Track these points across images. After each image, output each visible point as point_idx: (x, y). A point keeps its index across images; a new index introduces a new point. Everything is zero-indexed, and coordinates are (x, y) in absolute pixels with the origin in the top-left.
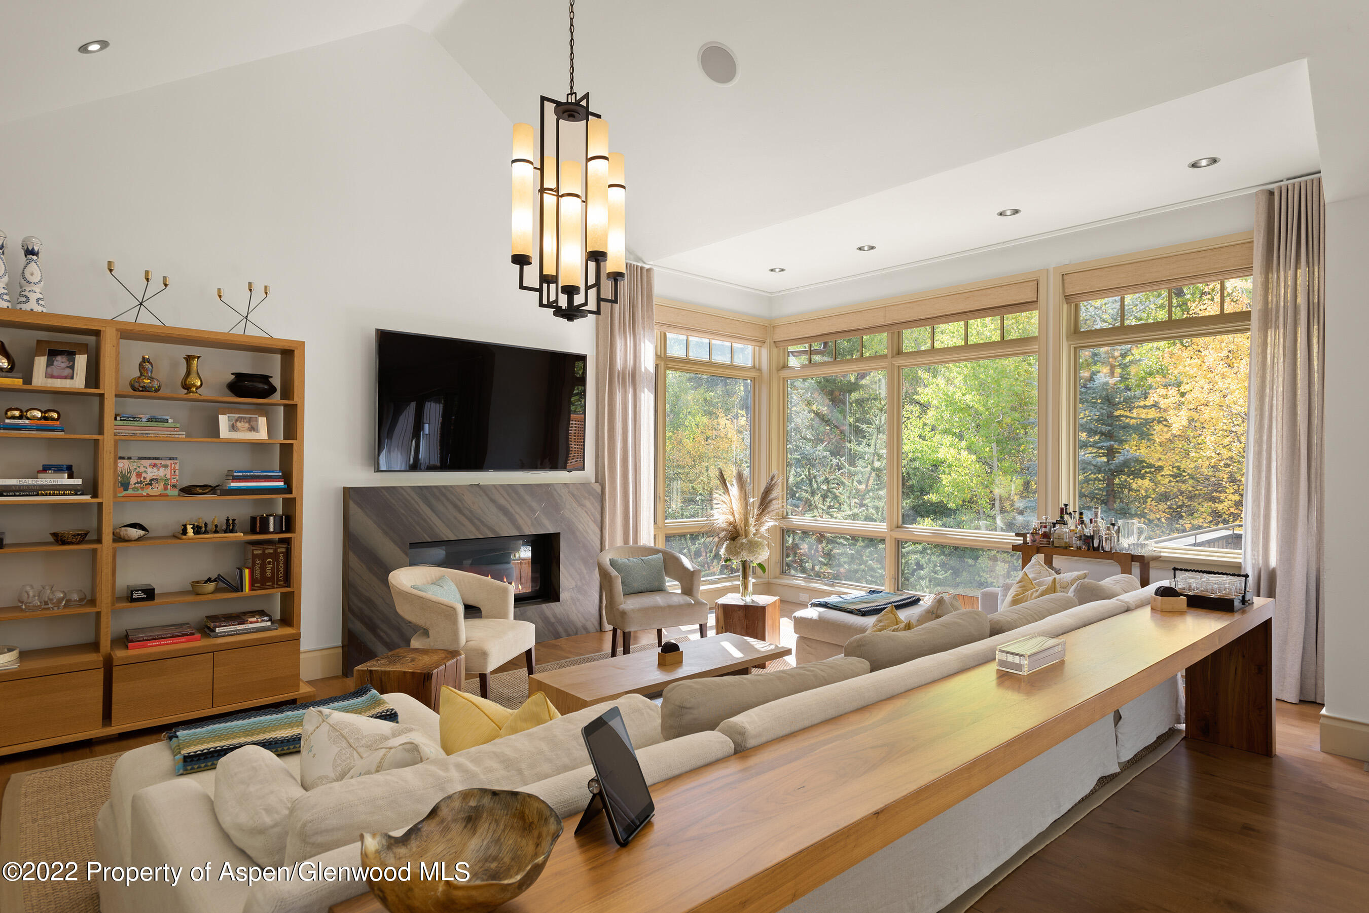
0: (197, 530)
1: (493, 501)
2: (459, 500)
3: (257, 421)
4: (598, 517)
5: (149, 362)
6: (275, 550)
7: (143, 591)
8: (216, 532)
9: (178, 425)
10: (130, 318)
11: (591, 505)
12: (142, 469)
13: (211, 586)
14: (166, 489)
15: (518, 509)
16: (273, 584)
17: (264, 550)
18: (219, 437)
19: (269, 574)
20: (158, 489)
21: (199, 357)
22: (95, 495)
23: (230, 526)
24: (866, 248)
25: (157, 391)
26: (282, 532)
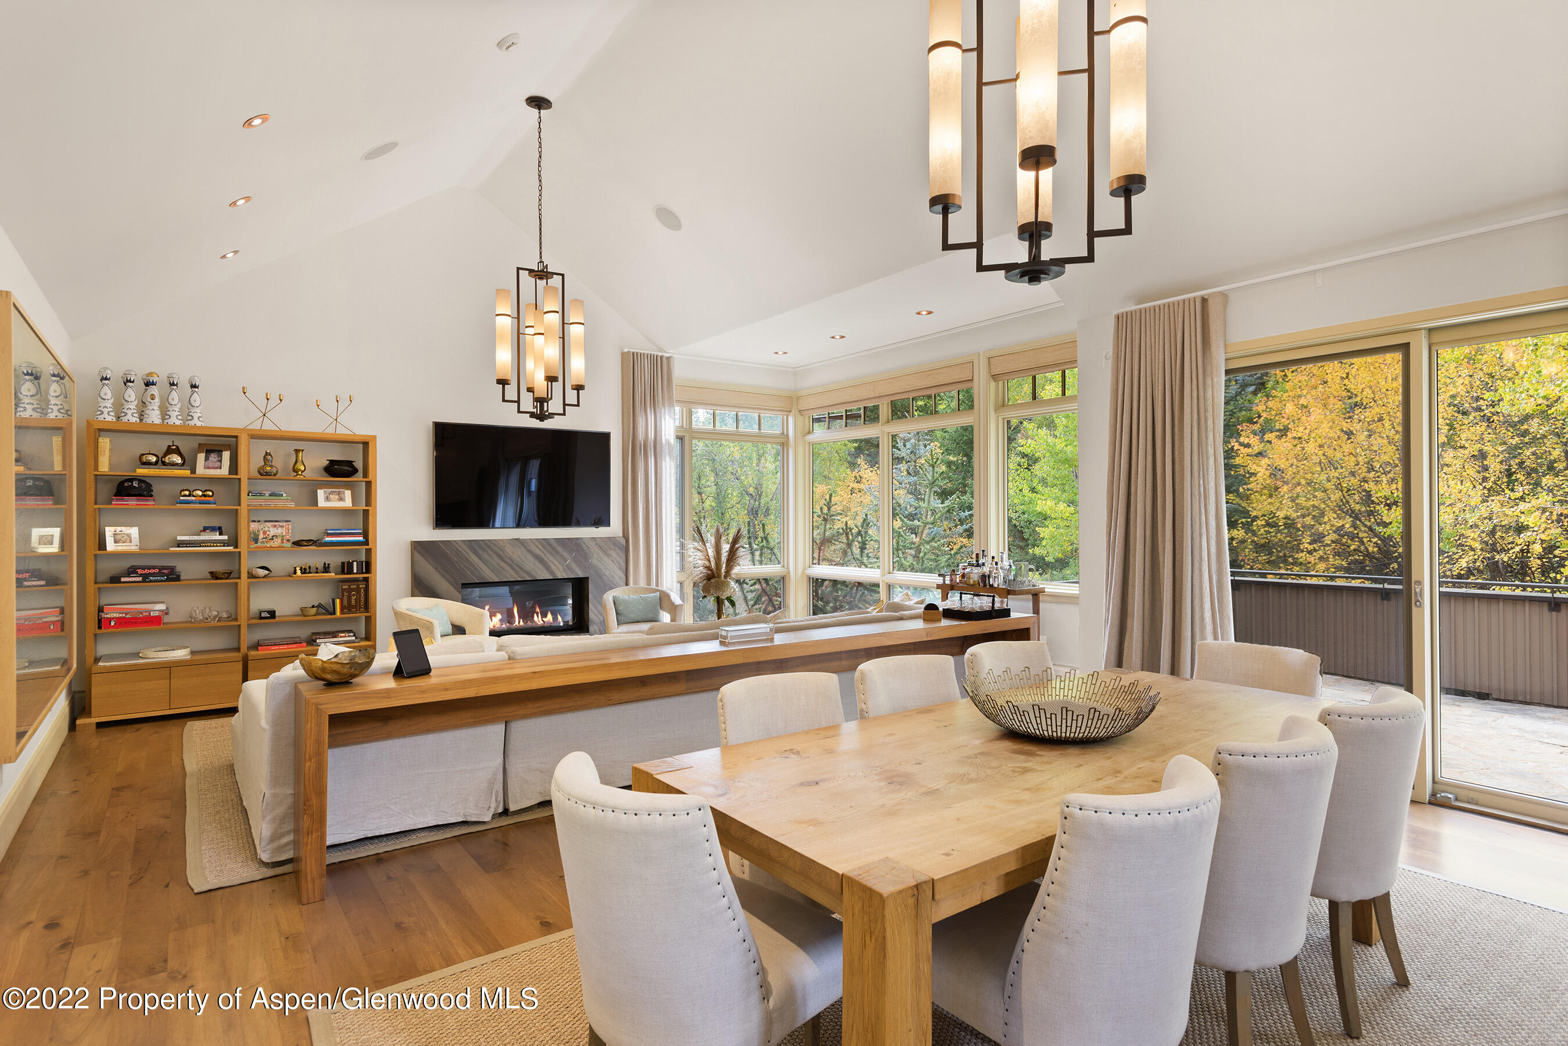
0: (304, 571)
1: (530, 552)
2: (502, 551)
3: (344, 493)
4: (623, 565)
5: (270, 455)
6: (358, 586)
7: (268, 612)
8: (317, 572)
9: (290, 498)
10: (256, 426)
11: (617, 555)
12: (266, 529)
13: (314, 611)
14: (283, 542)
15: (551, 559)
16: (357, 610)
17: (349, 586)
18: (317, 506)
19: (353, 603)
20: (277, 542)
21: (303, 450)
22: (236, 547)
23: (326, 569)
24: (838, 337)
25: (275, 475)
26: (363, 573)
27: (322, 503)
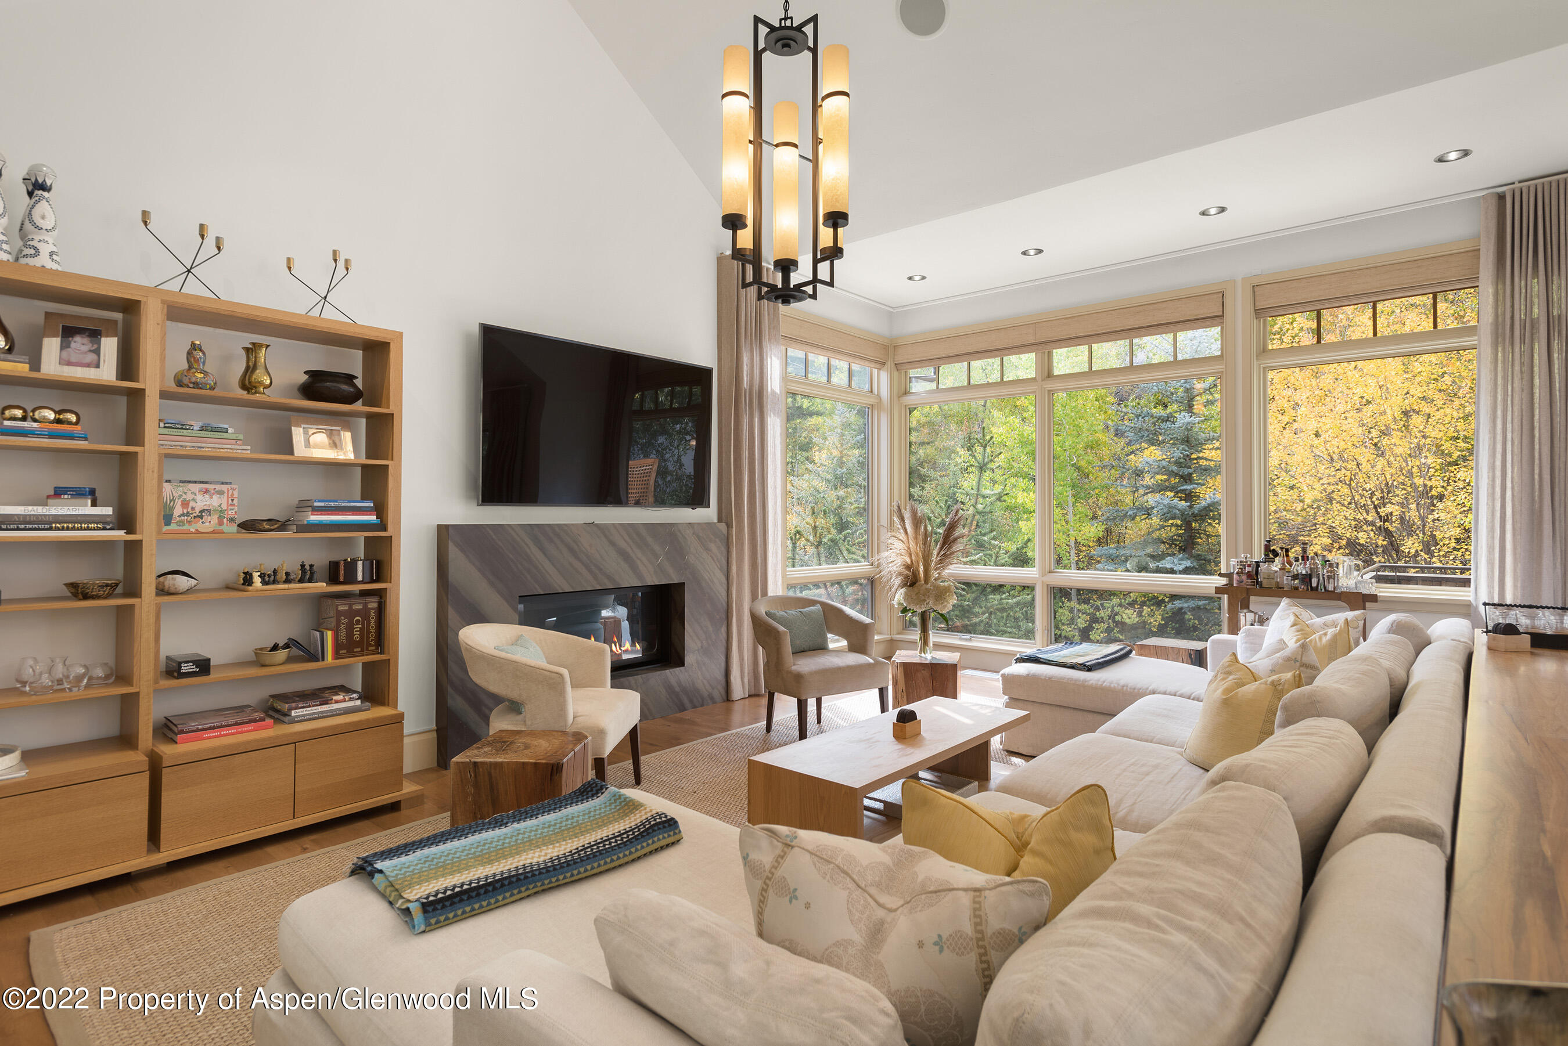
0: (266, 579)
1: (612, 543)
2: (575, 542)
4: (724, 563)
5: (201, 350)
6: (366, 604)
7: (195, 662)
8: (287, 581)
9: (241, 437)
10: (174, 286)
11: (716, 548)
12: (189, 497)
13: (282, 655)
14: (221, 523)
15: (640, 555)
16: (362, 650)
17: (350, 606)
18: (292, 453)
19: (357, 636)
20: (210, 523)
21: (268, 346)
22: (130, 532)
23: (307, 574)
24: (1032, 252)
25: (211, 389)
26: (372, 581)
27: (300, 450)
